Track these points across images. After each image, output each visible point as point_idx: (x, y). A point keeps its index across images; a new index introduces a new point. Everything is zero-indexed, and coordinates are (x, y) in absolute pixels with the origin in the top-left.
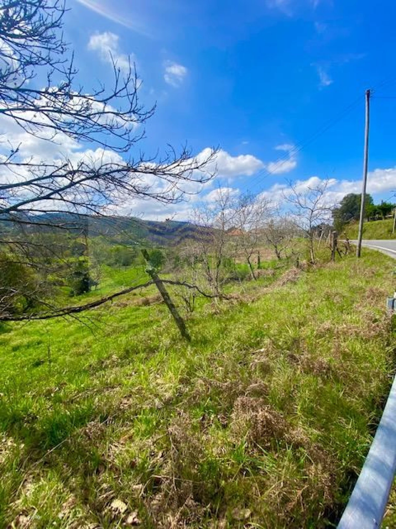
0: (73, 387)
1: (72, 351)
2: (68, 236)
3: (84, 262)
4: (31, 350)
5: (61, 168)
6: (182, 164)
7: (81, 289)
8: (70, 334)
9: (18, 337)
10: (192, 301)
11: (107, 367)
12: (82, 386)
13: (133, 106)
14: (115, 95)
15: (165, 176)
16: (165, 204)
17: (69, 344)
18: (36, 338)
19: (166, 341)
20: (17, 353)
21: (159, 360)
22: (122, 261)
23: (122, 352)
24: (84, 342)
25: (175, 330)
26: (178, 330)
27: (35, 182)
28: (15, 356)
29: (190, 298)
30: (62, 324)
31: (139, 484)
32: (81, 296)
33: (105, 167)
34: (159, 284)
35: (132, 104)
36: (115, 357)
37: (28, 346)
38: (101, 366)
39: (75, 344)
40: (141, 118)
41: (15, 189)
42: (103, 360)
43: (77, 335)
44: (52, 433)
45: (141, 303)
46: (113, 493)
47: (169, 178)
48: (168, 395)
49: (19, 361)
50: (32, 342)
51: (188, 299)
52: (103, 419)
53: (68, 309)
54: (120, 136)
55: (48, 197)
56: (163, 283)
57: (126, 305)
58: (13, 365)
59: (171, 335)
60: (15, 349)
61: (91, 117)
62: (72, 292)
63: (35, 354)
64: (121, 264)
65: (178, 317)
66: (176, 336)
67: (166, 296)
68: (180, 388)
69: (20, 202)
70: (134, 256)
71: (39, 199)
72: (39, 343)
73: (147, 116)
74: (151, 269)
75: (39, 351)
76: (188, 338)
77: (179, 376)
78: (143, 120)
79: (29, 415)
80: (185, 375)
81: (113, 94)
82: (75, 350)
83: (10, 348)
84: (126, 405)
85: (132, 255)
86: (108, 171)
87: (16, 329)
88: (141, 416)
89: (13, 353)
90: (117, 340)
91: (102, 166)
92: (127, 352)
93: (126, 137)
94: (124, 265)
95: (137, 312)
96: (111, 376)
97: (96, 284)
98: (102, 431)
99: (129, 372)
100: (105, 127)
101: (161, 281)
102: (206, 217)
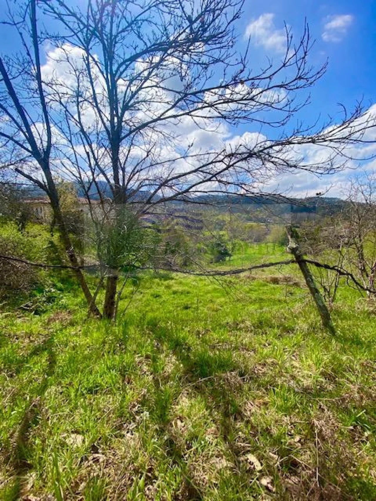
0: (216, 336)
1: (208, 306)
2: (213, 213)
3: (223, 236)
4: (183, 296)
5: (220, 154)
6: (351, 125)
7: (218, 258)
8: (208, 292)
9: (177, 285)
10: (333, 290)
11: (240, 329)
12: (222, 337)
13: (301, 71)
14: (284, 65)
15: (326, 143)
16: (320, 175)
17: (208, 300)
18: (186, 288)
19: (302, 325)
20: (175, 296)
21: (295, 342)
22: (254, 237)
23: (255, 321)
24: (218, 301)
25: (315, 318)
26: (319, 318)
27: (200, 169)
28: (174, 297)
29: (330, 287)
30: (204, 282)
31: (275, 454)
32: (218, 264)
33: (259, 145)
34: (303, 264)
35: (299, 69)
36: (248, 323)
37: (182, 293)
38: (236, 327)
39: (211, 301)
40: (309, 82)
41: (187, 176)
42: (238, 322)
43: (213, 294)
44: (202, 366)
45: (269, 280)
46: (249, 447)
47: (332, 144)
48: (306, 383)
49: (176, 302)
50: (185, 291)
51: (327, 287)
52: (241, 375)
53: (215, 272)
54: (281, 109)
55: (209, 180)
56: (308, 264)
57: (254, 279)
58: (172, 303)
59: (309, 321)
60: (175, 293)
61: (255, 98)
62: (212, 259)
63: (185, 300)
64: (253, 240)
65: (321, 305)
66: (316, 324)
67: (308, 278)
68: (322, 382)
69: (190, 186)
70: (266, 234)
71: (204, 181)
72: (188, 293)
73: (317, 77)
74: (294, 246)
75: (187, 298)
76: (333, 331)
77: (321, 369)
78: (311, 84)
79: (186, 344)
80: (330, 371)
81: (282, 65)
82: (210, 305)
83: (171, 292)
84: (260, 371)
85: (264, 232)
86: (261, 149)
87: (176, 279)
88: (278, 390)
89: (173, 296)
90: (244, 308)
91: (257, 145)
92: (261, 323)
93: (287, 108)
94: (255, 241)
95: (265, 288)
96: (246, 338)
97: (230, 256)
98: (240, 385)
99: (263, 342)
100: (267, 105)
101: (305, 261)
102: (369, 190)
